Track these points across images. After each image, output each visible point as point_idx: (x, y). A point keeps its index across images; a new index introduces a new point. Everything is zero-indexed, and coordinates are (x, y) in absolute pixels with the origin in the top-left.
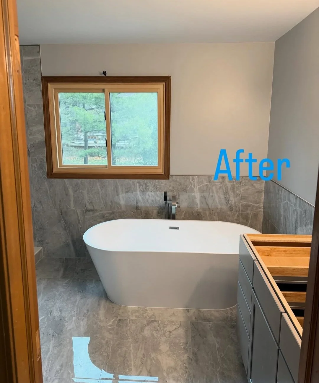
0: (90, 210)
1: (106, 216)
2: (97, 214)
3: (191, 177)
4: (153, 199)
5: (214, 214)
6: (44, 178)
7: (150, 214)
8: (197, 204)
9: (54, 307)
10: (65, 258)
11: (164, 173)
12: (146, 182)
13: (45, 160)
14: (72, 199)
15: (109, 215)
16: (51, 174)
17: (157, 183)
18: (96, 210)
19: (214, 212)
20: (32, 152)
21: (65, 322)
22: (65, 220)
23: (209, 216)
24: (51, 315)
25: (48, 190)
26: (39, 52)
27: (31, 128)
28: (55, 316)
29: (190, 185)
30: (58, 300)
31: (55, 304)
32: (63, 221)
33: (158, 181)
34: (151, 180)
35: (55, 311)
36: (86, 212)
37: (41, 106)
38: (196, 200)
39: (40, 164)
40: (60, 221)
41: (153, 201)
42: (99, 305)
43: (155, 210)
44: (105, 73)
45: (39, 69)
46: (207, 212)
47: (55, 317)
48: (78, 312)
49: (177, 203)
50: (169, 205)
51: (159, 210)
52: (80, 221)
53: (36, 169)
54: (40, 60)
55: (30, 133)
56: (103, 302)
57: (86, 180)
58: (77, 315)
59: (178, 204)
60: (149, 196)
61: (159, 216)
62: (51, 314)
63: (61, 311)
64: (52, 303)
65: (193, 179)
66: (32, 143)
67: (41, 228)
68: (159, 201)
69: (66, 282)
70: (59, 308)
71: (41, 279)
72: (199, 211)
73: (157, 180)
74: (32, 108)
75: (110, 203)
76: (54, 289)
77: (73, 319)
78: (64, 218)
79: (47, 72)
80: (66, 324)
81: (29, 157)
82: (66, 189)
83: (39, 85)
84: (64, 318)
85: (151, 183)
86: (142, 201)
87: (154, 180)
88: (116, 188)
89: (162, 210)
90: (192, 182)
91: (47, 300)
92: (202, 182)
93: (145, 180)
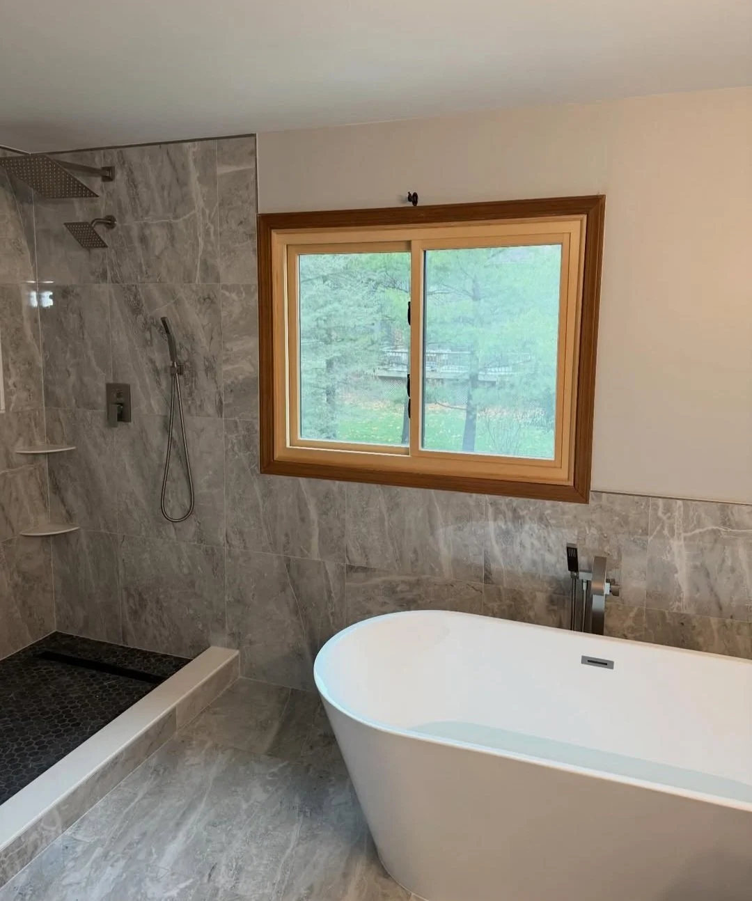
0: (358, 568)
1: (398, 589)
2: (377, 580)
3: (660, 502)
4: (536, 557)
5: (739, 628)
6: (253, 471)
7: (525, 602)
8: (679, 591)
9: (225, 854)
10: (292, 689)
11: (571, 483)
12: (514, 504)
13: (258, 428)
14: (316, 532)
15: (408, 588)
16: (270, 464)
17: (548, 512)
18: (375, 569)
19: (736, 622)
20: (228, 405)
22: (296, 587)
23: (718, 631)
24: (208, 881)
25: (261, 503)
26: (254, 152)
27: (228, 346)
28: (220, 886)
29: (658, 528)
30: (241, 828)
31: (230, 843)
32: (290, 590)
33: (553, 506)
34: (533, 500)
35: (223, 868)
36: (347, 572)
37: (252, 290)
38: (676, 575)
39: (244, 437)
40: (283, 590)
41: (534, 563)
42: (345, 875)
43: (542, 591)
44: (413, 198)
45: (253, 196)
46: (714, 621)
47: (217, 890)
48: (284, 887)
49: (611, 582)
50: (585, 585)
51: (555, 593)
52: (333, 595)
53: (236, 448)
54: (254, 171)
55: (224, 358)
56: (360, 868)
57: (351, 484)
59: (614, 584)
60: (524, 547)
61: (554, 610)
62: (210, 875)
63: (239, 870)
64: (224, 838)
65: (668, 510)
66: (229, 382)
67: (238, 601)
68: (554, 566)
69: (275, 770)
70: (237, 859)
71: (216, 747)
72: (685, 612)
73: (548, 503)
74: (234, 296)
75: (412, 555)
76: (239, 790)
78: (293, 582)
79: (272, 203)
81: (221, 416)
82: (301, 505)
83: (251, 236)
85: (529, 509)
86: (501, 560)
87: (539, 502)
88: (430, 514)
89: (564, 594)
90: (665, 518)
91: (214, 825)
92: (699, 522)
93: (513, 499)
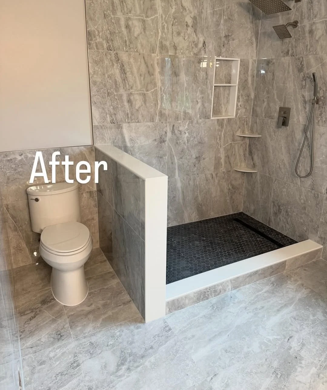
9: (298, 334)
21: (300, 365)
24: (288, 342)
30: (308, 327)
31: (301, 330)
35: (296, 340)
47: (291, 348)
58: (320, 369)
62: (289, 340)
63: (303, 345)
64: (299, 327)
70: (303, 339)
71: (303, 285)
76: (311, 309)
77: (312, 372)
80: (299, 369)
84: (301, 359)
91: (295, 319)
